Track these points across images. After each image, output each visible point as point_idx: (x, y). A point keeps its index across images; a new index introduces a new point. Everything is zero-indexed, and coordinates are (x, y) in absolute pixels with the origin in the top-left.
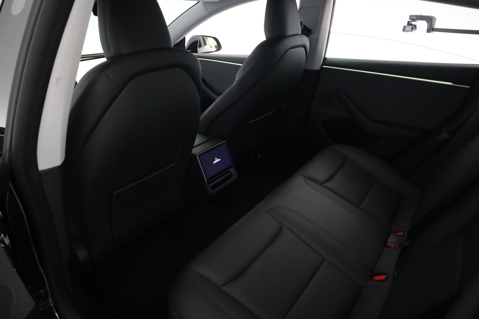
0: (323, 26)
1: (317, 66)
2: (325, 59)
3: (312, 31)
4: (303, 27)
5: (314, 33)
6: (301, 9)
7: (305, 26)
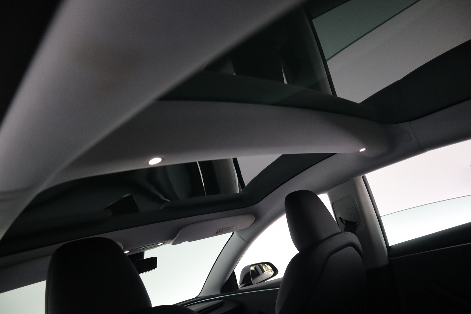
0: (367, 213)
1: (384, 260)
2: (389, 248)
3: (356, 223)
4: (345, 223)
5: (360, 224)
6: (334, 205)
7: (347, 221)
